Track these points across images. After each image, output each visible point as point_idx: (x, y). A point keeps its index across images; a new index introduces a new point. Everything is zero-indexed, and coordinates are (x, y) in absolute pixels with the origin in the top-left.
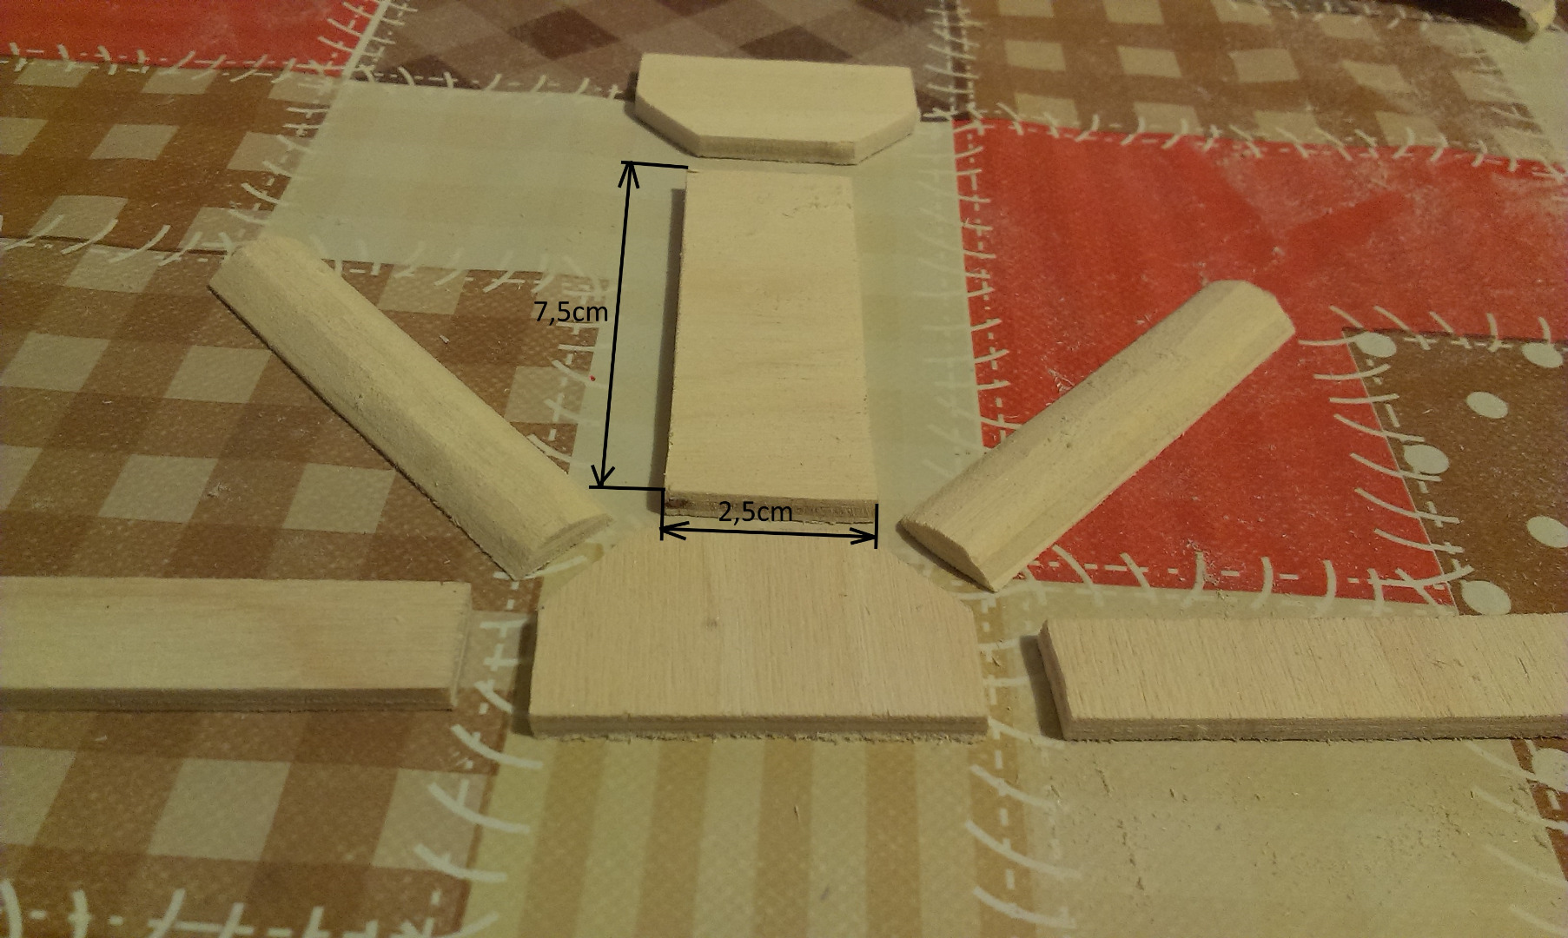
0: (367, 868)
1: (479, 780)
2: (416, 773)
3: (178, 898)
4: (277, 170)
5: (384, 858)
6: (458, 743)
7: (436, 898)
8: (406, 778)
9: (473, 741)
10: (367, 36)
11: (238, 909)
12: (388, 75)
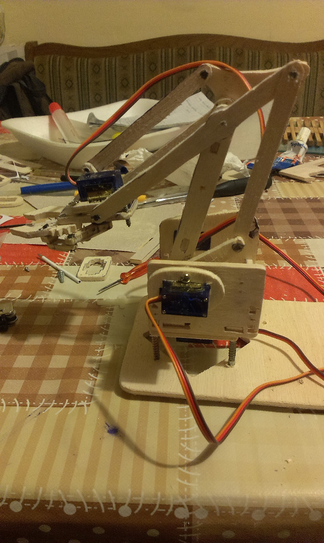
0: (75, 393)
1: (94, 381)
2: (83, 380)
3: (44, 400)
4: (51, 284)
5: (77, 392)
6: (90, 376)
7: (87, 398)
8: (81, 381)
9: (92, 375)
10: (67, 257)
11: (54, 401)
12: (71, 265)
